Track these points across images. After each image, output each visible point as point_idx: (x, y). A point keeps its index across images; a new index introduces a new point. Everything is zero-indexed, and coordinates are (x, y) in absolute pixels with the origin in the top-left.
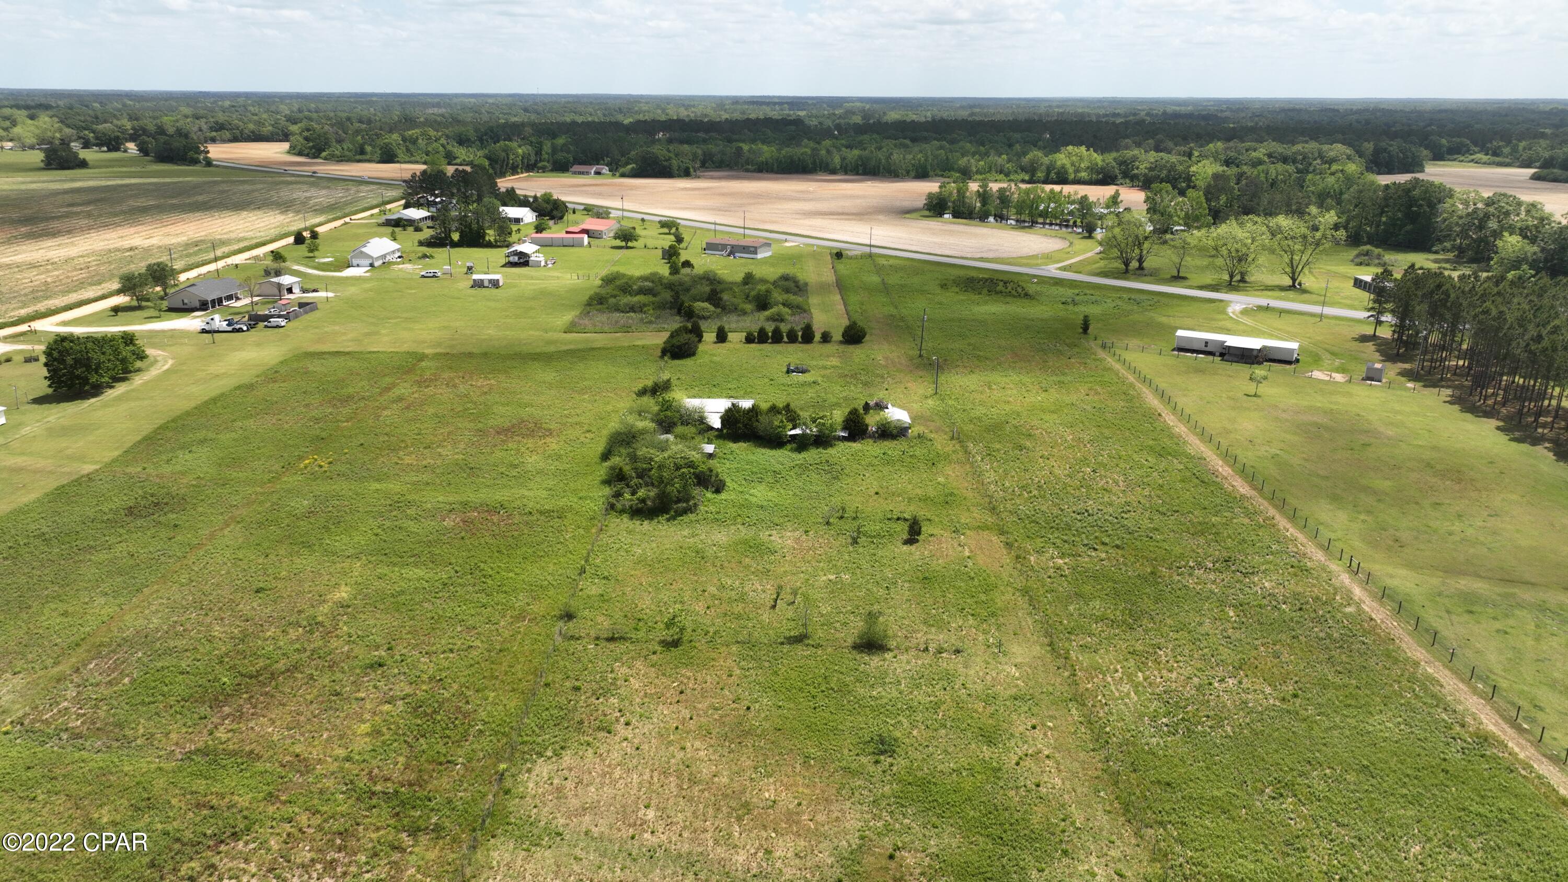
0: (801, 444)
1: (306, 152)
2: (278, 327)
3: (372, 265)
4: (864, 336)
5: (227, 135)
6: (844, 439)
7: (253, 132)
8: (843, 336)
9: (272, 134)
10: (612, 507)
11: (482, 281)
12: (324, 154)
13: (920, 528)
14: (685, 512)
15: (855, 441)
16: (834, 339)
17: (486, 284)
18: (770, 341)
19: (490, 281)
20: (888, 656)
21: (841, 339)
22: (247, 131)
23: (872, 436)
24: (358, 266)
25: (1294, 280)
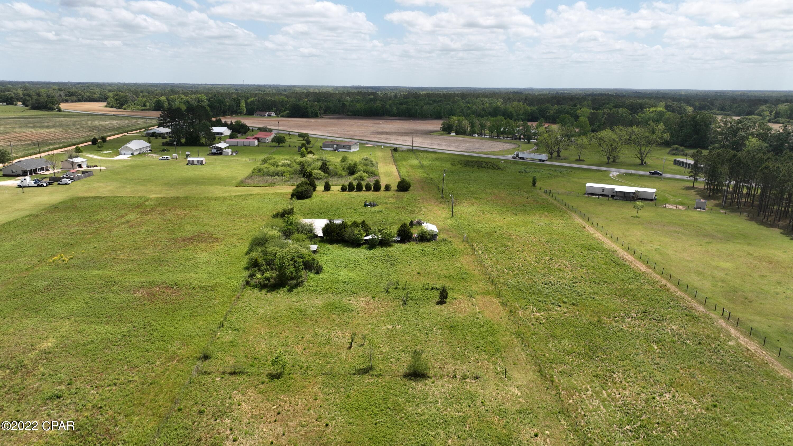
0: (372, 245)
1: (115, 106)
2: (66, 184)
3: (132, 154)
4: (409, 188)
5: (75, 98)
6: (398, 242)
7: (89, 97)
8: (398, 187)
9: (99, 98)
10: (248, 283)
11: (193, 161)
12: (124, 107)
13: (447, 294)
14: (297, 286)
15: (404, 243)
16: (392, 189)
17: (195, 163)
18: (355, 190)
19: (198, 161)
20: (428, 382)
21: (396, 189)
22: (85, 97)
23: (415, 240)
24: (124, 154)
25: (642, 161)
